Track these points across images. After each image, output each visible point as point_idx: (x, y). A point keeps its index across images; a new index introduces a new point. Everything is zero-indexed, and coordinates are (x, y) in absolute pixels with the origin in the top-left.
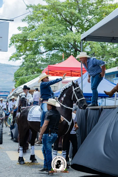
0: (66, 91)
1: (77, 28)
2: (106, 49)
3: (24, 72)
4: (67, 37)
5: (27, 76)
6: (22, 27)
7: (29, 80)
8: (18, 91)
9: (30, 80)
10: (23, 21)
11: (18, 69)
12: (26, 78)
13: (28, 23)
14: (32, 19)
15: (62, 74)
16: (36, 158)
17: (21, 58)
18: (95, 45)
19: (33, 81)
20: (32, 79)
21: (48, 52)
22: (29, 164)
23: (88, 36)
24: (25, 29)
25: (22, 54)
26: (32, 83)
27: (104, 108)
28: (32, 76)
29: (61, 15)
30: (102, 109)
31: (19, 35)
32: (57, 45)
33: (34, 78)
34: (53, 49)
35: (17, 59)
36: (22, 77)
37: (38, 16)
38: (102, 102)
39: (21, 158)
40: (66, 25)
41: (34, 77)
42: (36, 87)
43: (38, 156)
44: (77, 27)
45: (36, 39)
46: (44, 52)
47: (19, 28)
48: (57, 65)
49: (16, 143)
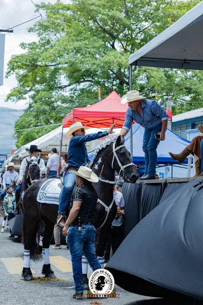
0: (103, 154)
1: (122, 45)
2: (174, 81)
3: (31, 120)
4: (106, 60)
5: (37, 127)
6: (28, 43)
7: (40, 134)
8: (22, 154)
9: (43, 135)
10: (29, 31)
11: (21, 115)
12: (36, 131)
13: (39, 36)
14: (46, 28)
15: (97, 123)
16: (53, 270)
17: (26, 96)
18: (154, 74)
19: (47, 136)
20: (46, 133)
21: (74, 85)
22: (41, 280)
23: (141, 58)
24: (33, 46)
25: (28, 89)
26: (45, 140)
27: (169, 183)
28: (46, 127)
29: (95, 21)
30: (166, 184)
31: (22, 56)
32: (89, 74)
33: (49, 131)
34: (82, 80)
35: (20, 98)
36: (29, 130)
37: (55, 23)
38: (167, 172)
39: (27, 270)
40: (104, 38)
41: (50, 129)
42: (53, 147)
43: (56, 266)
44: (123, 42)
45: (53, 64)
46: (66, 86)
47: (23, 45)
48: (89, 108)
49: (19, 244)
